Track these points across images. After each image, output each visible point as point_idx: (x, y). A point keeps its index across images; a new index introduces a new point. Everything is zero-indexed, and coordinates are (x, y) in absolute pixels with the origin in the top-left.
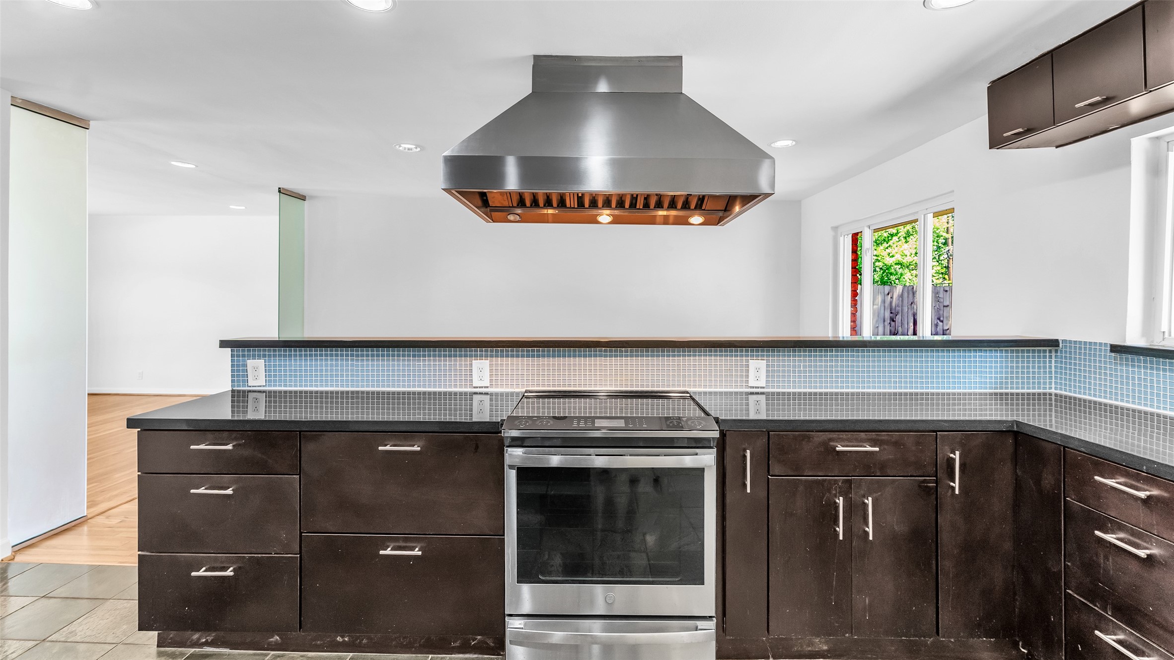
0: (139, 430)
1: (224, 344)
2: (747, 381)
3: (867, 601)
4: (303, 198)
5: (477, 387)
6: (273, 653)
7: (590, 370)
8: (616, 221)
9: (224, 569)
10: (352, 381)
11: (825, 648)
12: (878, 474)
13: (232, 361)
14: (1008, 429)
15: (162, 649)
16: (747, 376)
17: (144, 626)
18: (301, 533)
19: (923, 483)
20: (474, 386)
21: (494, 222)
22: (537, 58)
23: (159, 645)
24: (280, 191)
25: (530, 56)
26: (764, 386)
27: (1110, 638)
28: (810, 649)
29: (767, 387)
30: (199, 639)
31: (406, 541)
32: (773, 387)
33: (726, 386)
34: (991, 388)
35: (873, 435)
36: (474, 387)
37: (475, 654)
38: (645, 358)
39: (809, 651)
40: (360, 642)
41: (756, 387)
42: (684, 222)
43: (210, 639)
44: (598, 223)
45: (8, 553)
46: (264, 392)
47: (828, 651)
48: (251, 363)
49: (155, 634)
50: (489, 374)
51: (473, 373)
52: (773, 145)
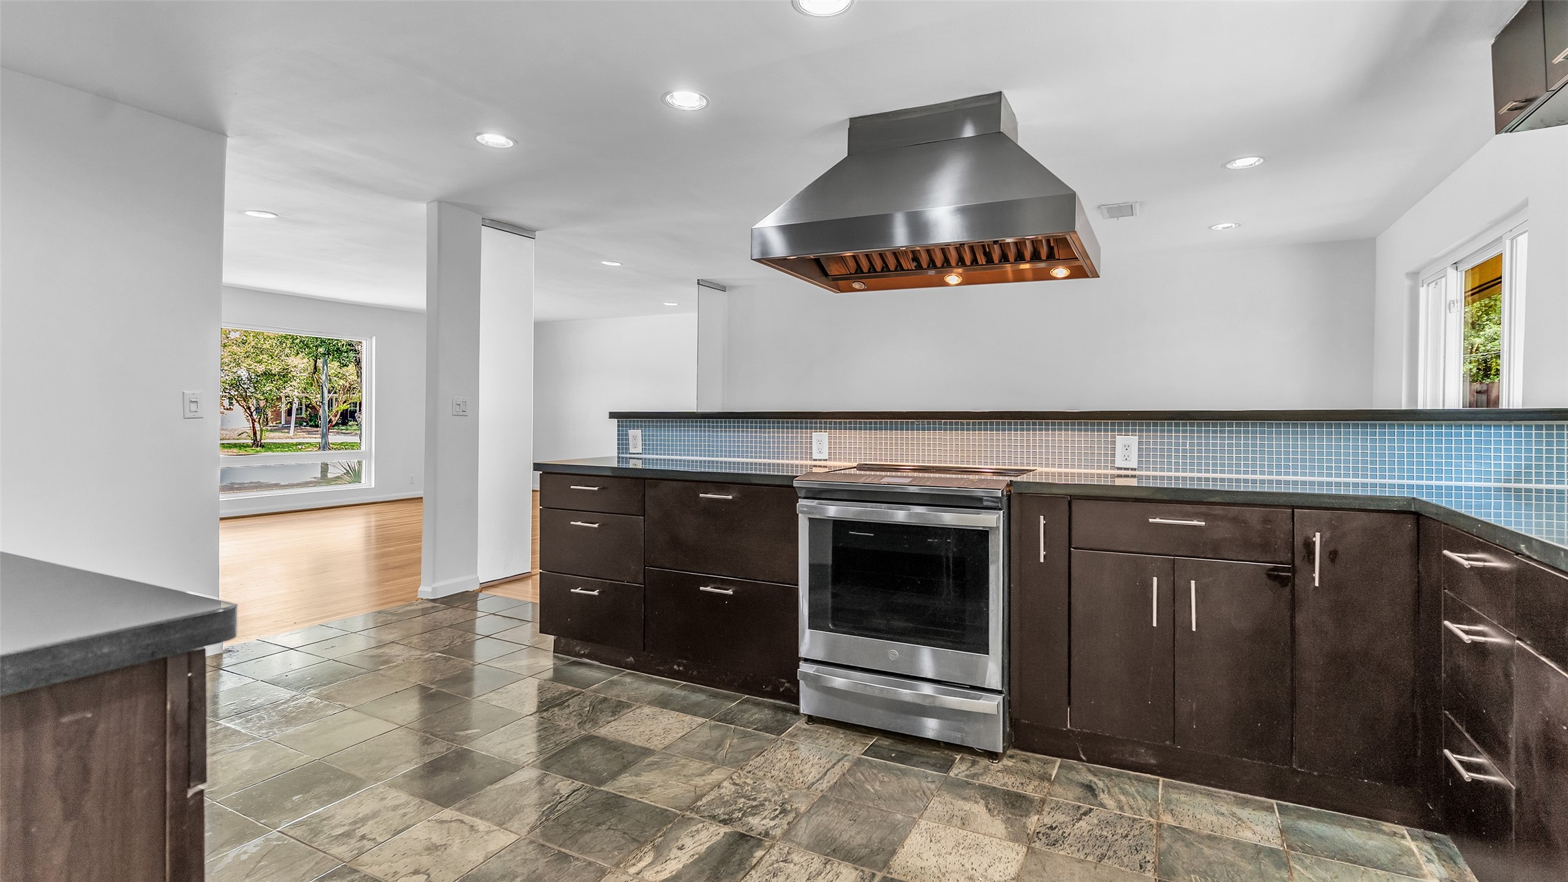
0: (541, 472)
1: (613, 415)
2: (1113, 461)
3: (1194, 706)
4: (723, 288)
5: (816, 460)
6: (628, 671)
7: (929, 445)
8: (967, 281)
9: (594, 591)
10: (709, 451)
11: (1153, 761)
12: (1209, 556)
13: (618, 431)
14: (1401, 509)
15: (556, 654)
16: (1113, 455)
17: (543, 630)
18: (645, 566)
19: (1273, 571)
20: (814, 458)
21: (842, 292)
22: (852, 120)
23: (554, 652)
24: (698, 283)
25: (847, 120)
26: (1136, 467)
27: (1455, 758)
28: (1133, 759)
29: (1140, 468)
30: (580, 651)
31: (724, 584)
32: (1148, 469)
33: (1086, 467)
34: (1497, 480)
35: (1203, 509)
36: (814, 460)
37: (784, 701)
38: (989, 432)
39: (1132, 761)
40: (692, 674)
41: (1125, 469)
42: (1044, 276)
43: (587, 651)
44: (946, 284)
45: (477, 587)
46: (641, 459)
47: (1155, 765)
48: (631, 432)
49: (552, 638)
50: (827, 446)
51: (813, 446)
52: (1228, 166)
